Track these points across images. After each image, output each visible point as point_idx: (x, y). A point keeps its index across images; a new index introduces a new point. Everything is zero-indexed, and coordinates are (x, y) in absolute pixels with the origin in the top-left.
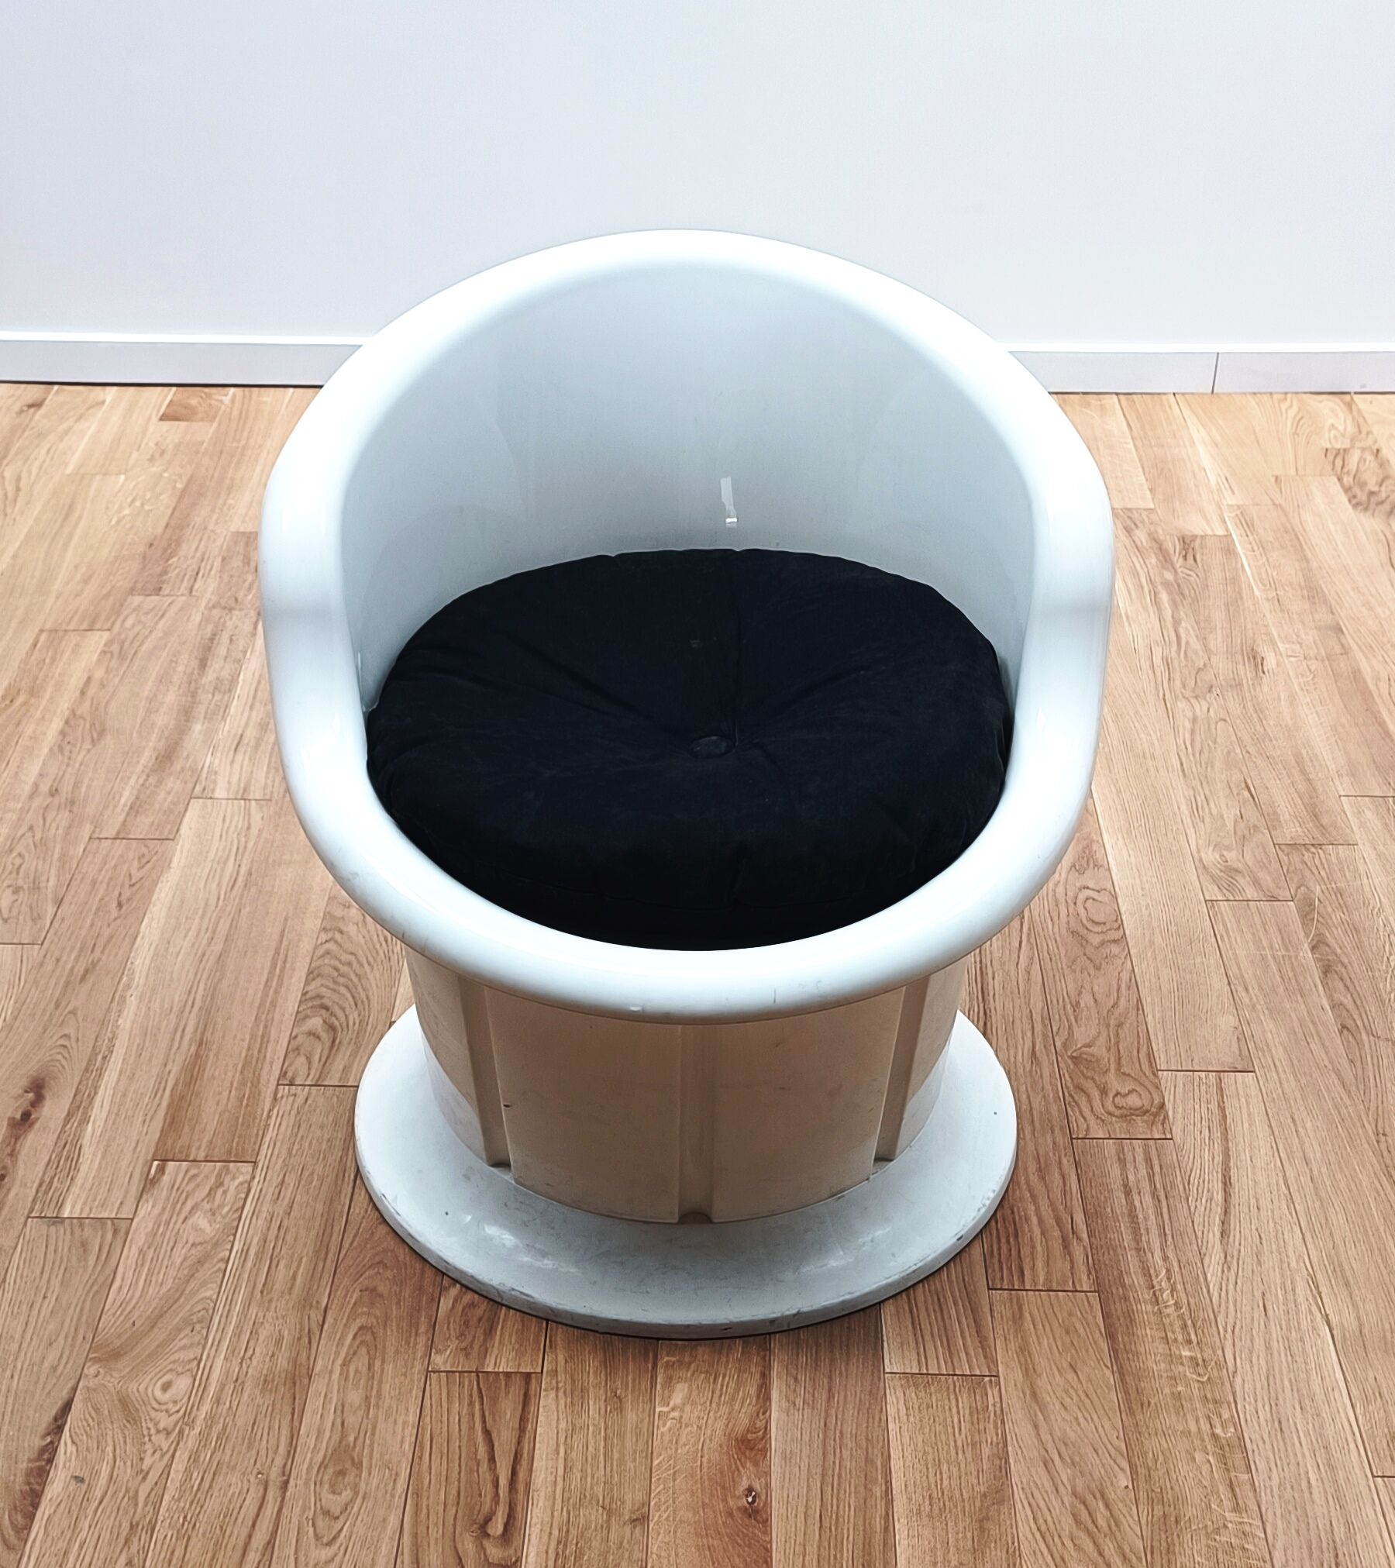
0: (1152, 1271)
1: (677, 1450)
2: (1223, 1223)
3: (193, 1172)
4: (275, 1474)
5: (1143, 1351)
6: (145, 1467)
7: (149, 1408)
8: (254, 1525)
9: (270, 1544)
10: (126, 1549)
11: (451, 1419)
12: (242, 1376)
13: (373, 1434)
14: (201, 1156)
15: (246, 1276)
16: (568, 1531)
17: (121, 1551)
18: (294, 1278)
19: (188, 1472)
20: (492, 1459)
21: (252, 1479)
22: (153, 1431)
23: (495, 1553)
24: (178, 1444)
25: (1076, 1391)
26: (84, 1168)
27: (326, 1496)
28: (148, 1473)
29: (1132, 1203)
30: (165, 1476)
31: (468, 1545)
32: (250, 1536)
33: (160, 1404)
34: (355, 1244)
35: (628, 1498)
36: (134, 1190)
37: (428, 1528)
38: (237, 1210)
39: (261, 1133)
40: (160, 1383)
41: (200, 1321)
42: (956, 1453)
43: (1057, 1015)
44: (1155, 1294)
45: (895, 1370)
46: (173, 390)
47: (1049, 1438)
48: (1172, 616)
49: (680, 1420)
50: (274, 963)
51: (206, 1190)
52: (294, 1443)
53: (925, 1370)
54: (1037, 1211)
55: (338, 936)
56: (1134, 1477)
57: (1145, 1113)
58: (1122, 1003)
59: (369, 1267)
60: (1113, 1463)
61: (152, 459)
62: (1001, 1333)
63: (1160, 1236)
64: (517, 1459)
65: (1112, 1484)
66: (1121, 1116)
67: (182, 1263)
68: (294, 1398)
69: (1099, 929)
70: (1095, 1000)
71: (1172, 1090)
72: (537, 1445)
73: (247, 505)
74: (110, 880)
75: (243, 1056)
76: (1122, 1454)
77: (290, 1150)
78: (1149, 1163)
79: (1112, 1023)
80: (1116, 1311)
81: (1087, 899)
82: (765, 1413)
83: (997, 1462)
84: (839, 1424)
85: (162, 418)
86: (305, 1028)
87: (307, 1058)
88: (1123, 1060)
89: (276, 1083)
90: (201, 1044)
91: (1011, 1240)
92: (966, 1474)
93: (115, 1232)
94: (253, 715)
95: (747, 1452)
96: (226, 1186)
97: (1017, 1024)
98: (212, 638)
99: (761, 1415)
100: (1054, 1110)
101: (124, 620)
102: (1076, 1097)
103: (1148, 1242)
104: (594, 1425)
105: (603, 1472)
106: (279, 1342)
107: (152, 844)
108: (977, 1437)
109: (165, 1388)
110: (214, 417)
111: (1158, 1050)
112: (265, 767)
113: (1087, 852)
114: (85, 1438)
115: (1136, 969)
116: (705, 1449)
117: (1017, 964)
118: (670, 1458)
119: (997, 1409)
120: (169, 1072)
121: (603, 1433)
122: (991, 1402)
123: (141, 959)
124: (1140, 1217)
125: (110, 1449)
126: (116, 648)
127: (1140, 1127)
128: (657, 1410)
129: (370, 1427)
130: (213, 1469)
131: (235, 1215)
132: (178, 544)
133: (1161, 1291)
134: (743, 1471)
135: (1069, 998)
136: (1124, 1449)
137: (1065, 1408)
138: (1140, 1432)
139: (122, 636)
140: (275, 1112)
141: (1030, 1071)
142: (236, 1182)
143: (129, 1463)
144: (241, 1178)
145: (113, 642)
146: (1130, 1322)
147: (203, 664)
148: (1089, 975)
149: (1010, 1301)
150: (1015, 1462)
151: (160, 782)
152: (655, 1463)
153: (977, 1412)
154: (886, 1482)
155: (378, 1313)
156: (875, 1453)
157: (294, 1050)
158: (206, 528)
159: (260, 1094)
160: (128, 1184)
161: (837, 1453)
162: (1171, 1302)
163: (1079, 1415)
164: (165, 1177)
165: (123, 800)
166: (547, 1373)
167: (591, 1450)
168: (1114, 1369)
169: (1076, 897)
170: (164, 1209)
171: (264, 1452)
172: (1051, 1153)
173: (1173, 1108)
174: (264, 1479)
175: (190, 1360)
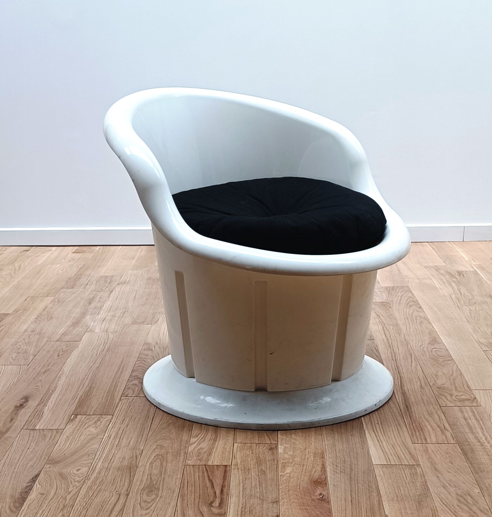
0: (479, 438)
1: (289, 484)
3: (88, 417)
4: (124, 491)
5: (479, 458)
6: (69, 490)
7: (71, 476)
8: (115, 505)
9: (122, 510)
10: (62, 512)
11: (195, 477)
12: (109, 467)
13: (163, 481)
14: (91, 413)
15: (110, 442)
16: (246, 505)
17: (60, 512)
18: (129, 442)
19: (87, 492)
20: (213, 487)
21: (114, 493)
22: (73, 481)
23: (216, 511)
24: (83, 484)
25: (453, 468)
26: (44, 417)
27: (145, 497)
28: (71, 492)
29: (468, 421)
30: (78, 493)
31: (205, 509)
32: (113, 508)
33: (75, 474)
34: (154, 434)
35: (270, 496)
36: (65, 421)
37: (188, 505)
38: (106, 426)
39: (115, 408)
40: (76, 469)
41: (91, 453)
42: (406, 485)
43: (429, 378)
44: (481, 443)
45: (377, 463)
46: (77, 247)
47: (444, 480)
48: (457, 288)
49: (290, 476)
50: (119, 368)
51: (94, 422)
52: (131, 484)
53: (389, 464)
54: (430, 424)
55: (143, 362)
56: (482, 490)
57: (469, 400)
58: (455, 374)
59: (160, 440)
60: (472, 486)
61: (70, 261)
62: (419, 454)
63: (481, 429)
64: (223, 486)
65: (472, 492)
66: (460, 401)
67: (84, 439)
68: (131, 473)
69: (443, 357)
70: (444, 374)
71: (479, 394)
72: (231, 483)
73: (106, 270)
74: (55, 350)
75: (107, 390)
76: (475, 484)
77: (127, 412)
78: (473, 412)
79: (451, 379)
80: (466, 448)
81: (436, 351)
82: (325, 474)
83: (423, 487)
84: (356, 478)
85: (73, 253)
86: (131, 383)
87: (133, 390)
88: (458, 388)
89: (120, 396)
90: (91, 387)
91: (420, 431)
92: (411, 490)
93: (57, 432)
94: (109, 314)
95: (319, 485)
96: (101, 421)
97: (414, 380)
98: (93, 298)
99: (323, 475)
100: (432, 400)
101: (60, 294)
102: (440, 397)
103: (476, 431)
104: (254, 478)
105: (259, 490)
106: (124, 458)
107: (71, 342)
108: (414, 481)
109: (78, 470)
110: (93, 252)
111: (471, 385)
112: (114, 325)
113: (435, 340)
114: (45, 483)
115: (459, 367)
116: (301, 484)
117: (411, 366)
118: (287, 486)
119: (422, 473)
120: (78, 394)
121: (258, 480)
122: (418, 471)
123: (67, 368)
124: (472, 425)
125: (55, 486)
126: (56, 300)
127: (467, 403)
128: (280, 474)
129: (162, 479)
130: (98, 491)
131: (105, 428)
132: (80, 278)
133: (484, 443)
134: (317, 489)
135: (433, 373)
136: (476, 483)
137: (449, 472)
138: (482, 478)
139: (59, 297)
140: (121, 403)
141: (421, 391)
142: (106, 420)
143: (63, 490)
144: (107, 419)
145: (55, 299)
146: (473, 451)
147: (90, 303)
148: (440, 368)
149: (423, 446)
150: (431, 486)
151: (74, 329)
152: (280, 487)
153: (413, 474)
154: (378, 492)
155: (164, 451)
156: (372, 484)
157: (127, 388)
158: (90, 275)
159: (114, 399)
160: (62, 420)
161: (356, 485)
162: (488, 445)
163: (456, 474)
164: (77, 419)
165: (60, 333)
166: (234, 465)
167: (253, 484)
168: (468, 462)
169: (432, 350)
170: (76, 427)
171: (119, 486)
172: (433, 410)
173: (480, 399)
174: (119, 493)
175: (88, 463)
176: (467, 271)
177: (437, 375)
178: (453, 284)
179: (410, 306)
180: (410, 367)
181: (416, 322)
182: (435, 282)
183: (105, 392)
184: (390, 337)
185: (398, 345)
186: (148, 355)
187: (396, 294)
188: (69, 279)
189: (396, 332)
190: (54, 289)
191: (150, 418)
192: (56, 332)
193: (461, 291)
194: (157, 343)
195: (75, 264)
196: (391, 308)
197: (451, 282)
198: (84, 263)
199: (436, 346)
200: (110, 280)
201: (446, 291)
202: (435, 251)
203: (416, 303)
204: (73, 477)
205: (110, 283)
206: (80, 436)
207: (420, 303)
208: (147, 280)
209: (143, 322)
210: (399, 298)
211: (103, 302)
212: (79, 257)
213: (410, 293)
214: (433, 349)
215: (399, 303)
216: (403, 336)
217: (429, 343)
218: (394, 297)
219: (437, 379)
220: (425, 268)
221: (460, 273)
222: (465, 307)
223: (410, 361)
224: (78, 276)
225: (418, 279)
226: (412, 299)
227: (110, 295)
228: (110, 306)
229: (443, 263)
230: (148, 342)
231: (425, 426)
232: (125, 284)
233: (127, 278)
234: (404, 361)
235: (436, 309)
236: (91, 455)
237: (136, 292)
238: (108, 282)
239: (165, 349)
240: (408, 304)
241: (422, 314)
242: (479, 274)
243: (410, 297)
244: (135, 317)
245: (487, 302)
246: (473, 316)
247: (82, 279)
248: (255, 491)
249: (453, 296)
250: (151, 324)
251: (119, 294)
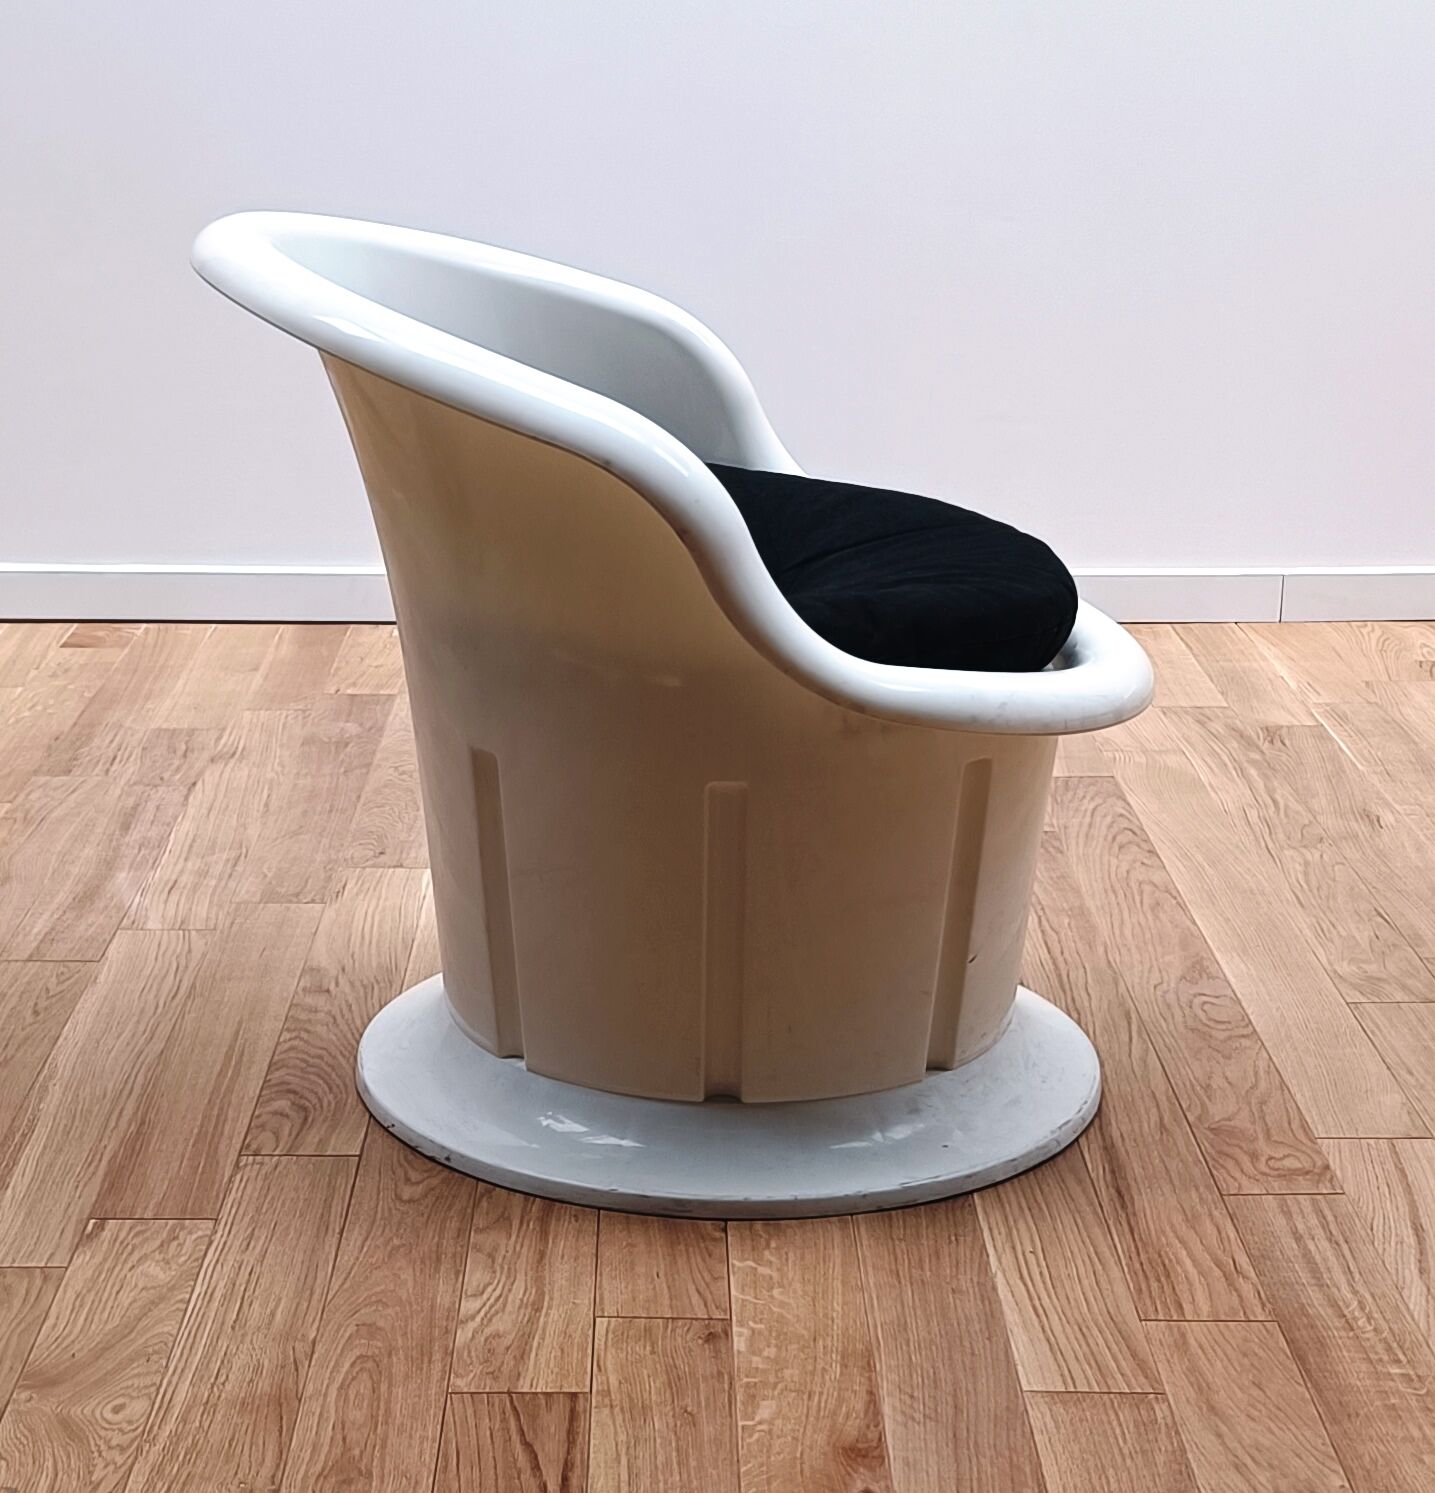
0: (1341, 1304)
1: (769, 1457)
2: (1420, 1261)
3: (139, 1228)
4: (262, 1481)
5: (1341, 1370)
6: (95, 1478)
7: (98, 1429)
11: (481, 1434)
12: (213, 1400)
13: (384, 1447)
14: (149, 1214)
15: (212, 1315)
18: (273, 1314)
19: (151, 1481)
20: (536, 1467)
21: (232, 1488)
22: (103, 1447)
24: (136, 1458)
25: (1264, 1405)
28: (99, 1484)
29: (1306, 1247)
30: (121, 1485)
33: (110, 1423)
34: (346, 1286)
36: (67, 1241)
38: (197, 1260)
39: (221, 1196)
40: (110, 1406)
41: (155, 1352)
42: (1124, 1460)
43: (1185, 1096)
44: (1347, 1322)
45: (1035, 1389)
46: (76, 625)
47: (1238, 1445)
48: (1265, 786)
49: (770, 1432)
50: (228, 1057)
51: (158, 1243)
52: (284, 1457)
53: (1072, 1389)
54: (1190, 1255)
55: (304, 1035)
56: (1350, 1477)
57: (1307, 1173)
58: (1263, 1085)
59: (366, 1306)
60: (1321, 1467)
61: (54, 675)
62: (1162, 1357)
63: (1344, 1273)
64: (567, 1468)
65: (1324, 1484)
66: (1279, 1176)
67: (130, 1304)
68: (281, 1418)
69: (1224, 1027)
70: (1229, 1083)
71: (1337, 1154)
72: (592, 1455)
73: (169, 709)
74: (23, 993)
75: (196, 1131)
76: (1332, 1458)
77: (258, 1210)
78: (1320, 1213)
79: (1253, 1101)
80: (1302, 1336)
81: (1205, 1003)
82: (876, 1426)
83: (1175, 1467)
84: (972, 1436)
85: (64, 646)
86: (268, 1109)
87: (274, 1133)
88: (1273, 1132)
89: (237, 1154)
90: (143, 1123)
91: (1163, 1279)
92: (1139, 1478)
93: (46, 1279)
94: (190, 864)
95: (859, 1460)
96: (181, 1240)
97: (1139, 1102)
98: (135, 807)
99: (872, 1428)
100: (1196, 1171)
101: (28, 794)
102: (1221, 1161)
103: (1331, 1279)
104: (661, 1437)
105: (678, 1478)
106: (258, 1369)
107: (70, 964)
108: (1147, 1446)
109: (117, 1410)
110: (126, 645)
111: (1313, 1121)
112: (206, 905)
113: (1199, 967)
114: (17, 1454)
115: (1274, 1059)
116: (805, 1456)
117: (1130, 1056)
118: (762, 1465)
119: (1169, 1421)
120: (105, 1147)
121: (674, 1445)
122: (1159, 1415)
123: (65, 1056)
124: (1318, 1258)
125: (50, 1464)
126: (19, 815)
127: (1303, 1184)
128: (740, 1424)
129: (379, 1442)
130: (182, 1481)
131: (196, 1264)
132: (90, 737)
133: (1355, 1319)
134: (855, 1475)
135: (1197, 1081)
136: (1334, 1455)
137: (1253, 1419)
138: (1350, 1439)
139: (28, 806)
140: (238, 1177)
141: (1161, 1140)
142: (194, 1236)
143: (74, 1476)
144: (200, 1233)
145: (14, 810)
146: (1322, 1345)
147: (126, 827)
148: (1218, 1062)
149: (1171, 1329)
150: (1198, 1466)
151: (79, 917)
152: (743, 1470)
153: (1144, 1424)
154: (1039, 1486)
155: (380, 1344)
156: (1022, 1459)
157: (257, 1127)
158: (121, 726)
159: (218, 1163)
160: (60, 1237)
161: (974, 1460)
162: (1369, 1328)
163: (1272, 1426)
164: (104, 1233)
165: (35, 930)
166: (598, 1392)
167: (660, 1459)
168: (1309, 1385)
169: (1191, 1002)
170: (105, 1260)
171: (247, 1465)
172: (1198, 1207)
173: (1342, 1169)
174: (249, 1486)
175: (146, 1387)
176: (1293, 726)
177: (1209, 1086)
178: (1253, 772)
179: (1121, 847)
180: (1125, 1059)
181: (1142, 902)
182: (1197, 762)
183: (187, 1140)
184: (1062, 953)
185: (1087, 982)
186: (316, 1011)
187: (1075, 804)
188: (57, 739)
189: (1081, 938)
190: (9, 774)
191: (334, 1230)
192: (24, 929)
193: (1278, 797)
194: (343, 970)
195: (70, 687)
196: (1061, 852)
197: (1246, 765)
198: (99, 684)
199: (1205, 986)
200: (187, 743)
201: (1230, 794)
202: (1194, 655)
203: (1139, 835)
204: (103, 1433)
205: (185, 756)
206: (118, 1293)
207: (1152, 838)
208: (303, 744)
209: (297, 895)
210: (1087, 820)
211: (168, 824)
212: (81, 662)
213: (1120, 803)
214: (1195, 996)
215: (1087, 835)
216: (1101, 950)
217: (1183, 977)
218: (1071, 813)
219: (1209, 1098)
220: (1164, 713)
221: (1272, 734)
222: (1292, 852)
223: (1127, 1039)
224: (84, 730)
225: (1145, 752)
226: (1126, 824)
227: (186, 798)
228: (191, 836)
229: (1220, 696)
230: (315, 964)
231: (1178, 1263)
232: (233, 761)
233: (240, 738)
234: (1106, 1038)
235: (1200, 859)
236: (155, 1357)
237: (270, 789)
238: (180, 753)
239: (369, 990)
240: (1114, 838)
241: (1157, 877)
242: (1331, 739)
243: (1121, 815)
244: (269, 875)
245: (1356, 836)
246: (1314, 884)
247: (96, 741)
248: (666, 1483)
249: (1253, 815)
250: (322, 901)
251: (216, 795)
